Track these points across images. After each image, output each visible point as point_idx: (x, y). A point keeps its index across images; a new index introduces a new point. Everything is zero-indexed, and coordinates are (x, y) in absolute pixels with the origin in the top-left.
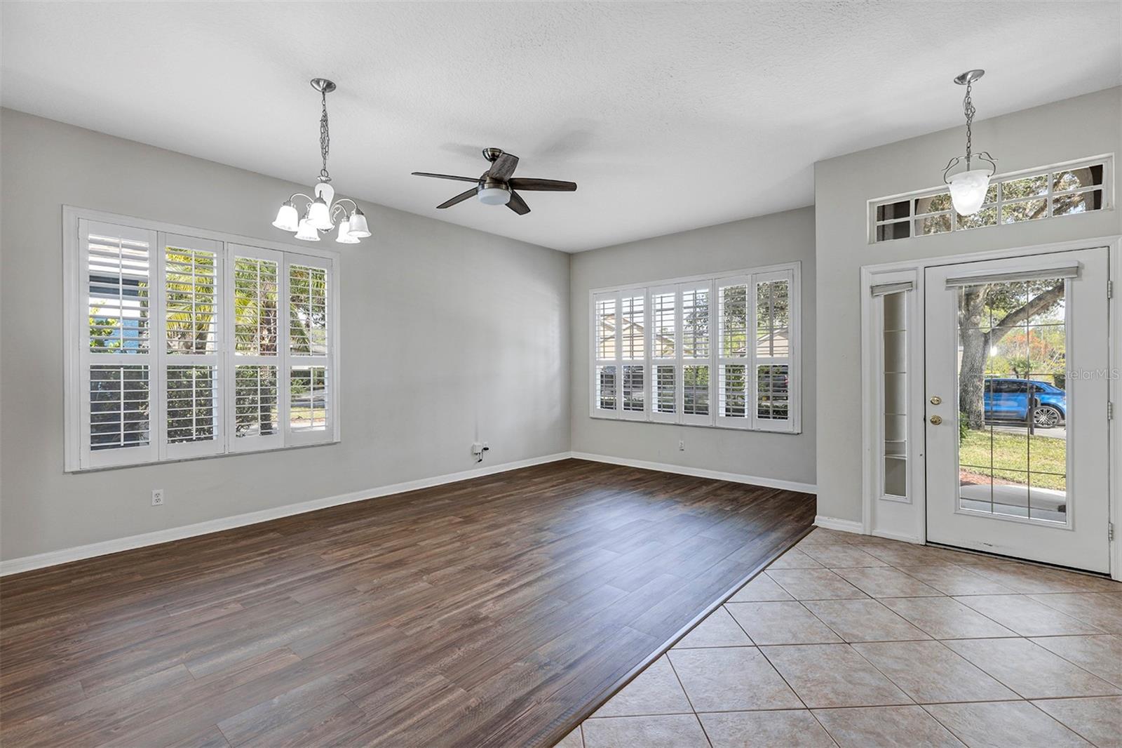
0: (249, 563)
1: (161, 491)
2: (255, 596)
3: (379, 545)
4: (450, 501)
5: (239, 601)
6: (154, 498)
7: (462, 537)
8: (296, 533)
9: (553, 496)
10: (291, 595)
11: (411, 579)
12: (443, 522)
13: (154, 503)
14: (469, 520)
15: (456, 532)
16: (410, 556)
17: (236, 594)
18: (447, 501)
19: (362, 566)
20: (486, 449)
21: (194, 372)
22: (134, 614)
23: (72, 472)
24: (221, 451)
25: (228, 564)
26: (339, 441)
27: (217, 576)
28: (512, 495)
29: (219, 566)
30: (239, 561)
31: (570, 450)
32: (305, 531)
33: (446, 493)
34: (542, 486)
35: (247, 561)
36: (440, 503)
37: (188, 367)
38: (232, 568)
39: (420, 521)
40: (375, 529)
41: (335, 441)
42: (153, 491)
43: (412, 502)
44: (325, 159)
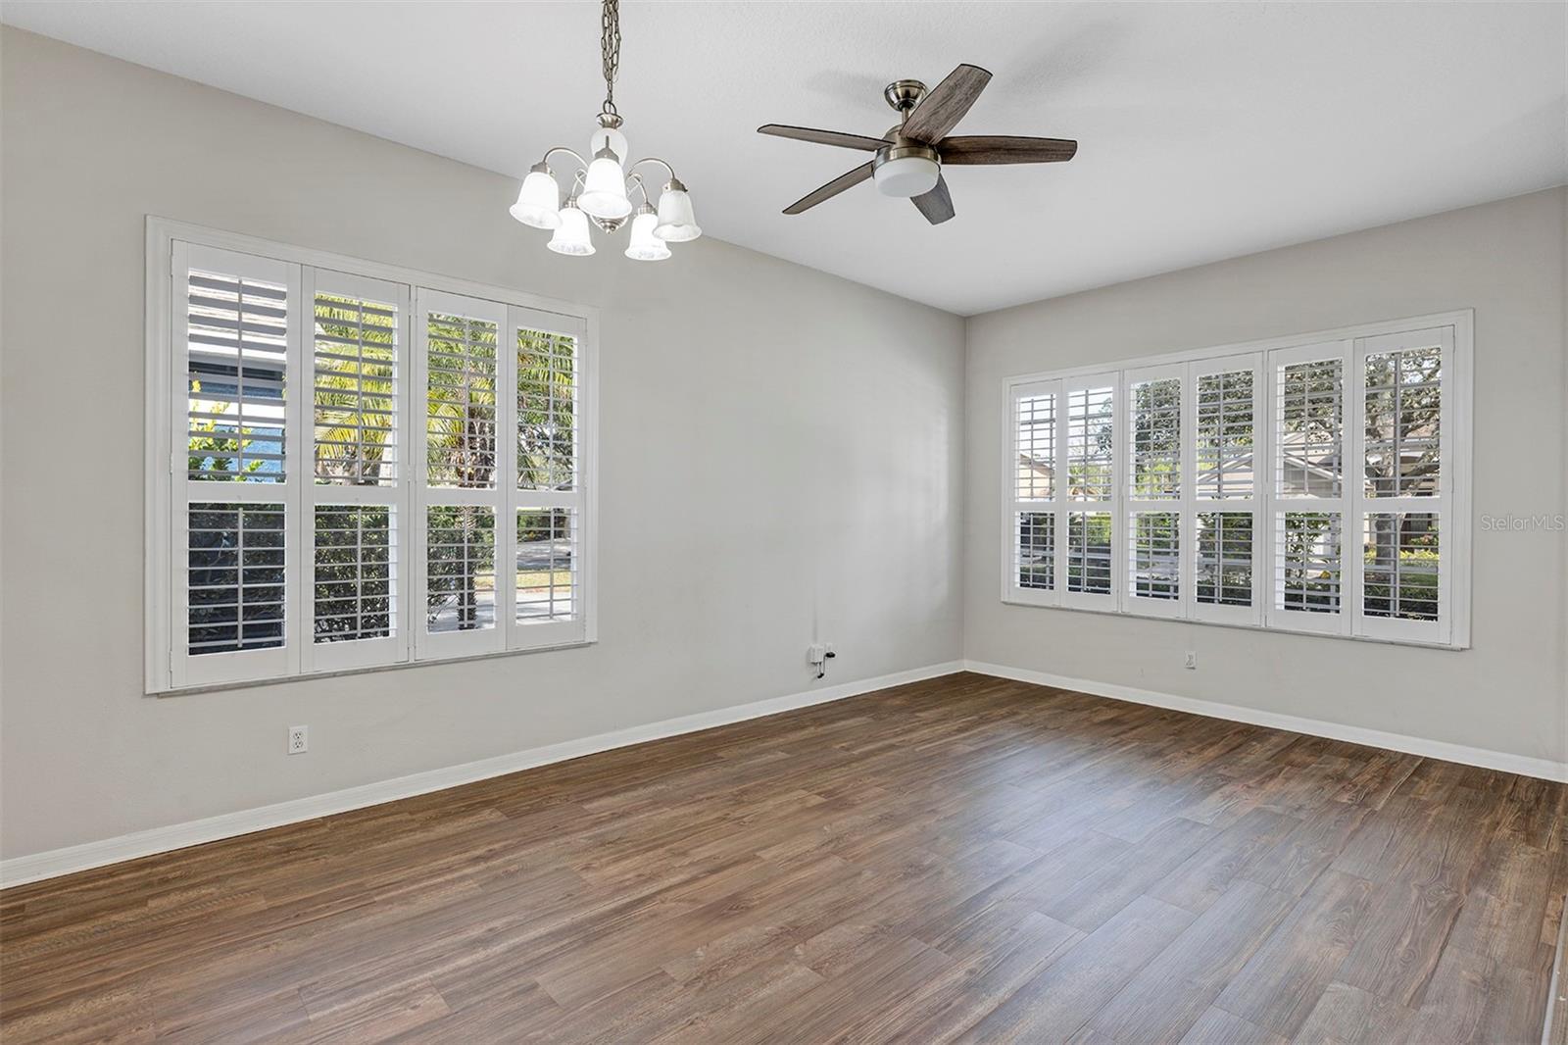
0: (453, 882)
1: (303, 728)
2: (471, 976)
3: (685, 854)
4: (788, 756)
5: (439, 987)
6: (292, 741)
7: (837, 845)
8: (527, 813)
9: (972, 752)
10: (538, 979)
11: (771, 955)
12: (790, 803)
13: (292, 750)
14: (836, 802)
15: (820, 829)
16: (752, 887)
17: (429, 967)
18: (781, 755)
19: (663, 906)
20: (830, 655)
21: (361, 518)
22: (244, 1004)
23: (158, 694)
24: (402, 658)
25: (413, 883)
26: (595, 640)
27: (398, 911)
28: (892, 747)
29: (398, 884)
30: (433, 874)
31: (962, 658)
32: (544, 809)
33: (773, 736)
34: (941, 729)
35: (449, 877)
36: (770, 757)
37: (351, 509)
38: (423, 890)
39: (745, 798)
40: (667, 814)
41: (587, 641)
42: (291, 729)
43: (720, 754)
44: (610, 80)
